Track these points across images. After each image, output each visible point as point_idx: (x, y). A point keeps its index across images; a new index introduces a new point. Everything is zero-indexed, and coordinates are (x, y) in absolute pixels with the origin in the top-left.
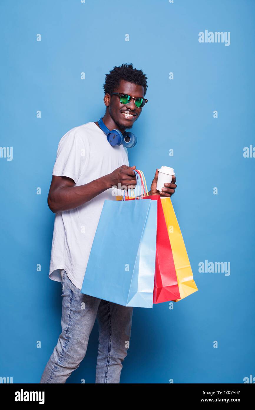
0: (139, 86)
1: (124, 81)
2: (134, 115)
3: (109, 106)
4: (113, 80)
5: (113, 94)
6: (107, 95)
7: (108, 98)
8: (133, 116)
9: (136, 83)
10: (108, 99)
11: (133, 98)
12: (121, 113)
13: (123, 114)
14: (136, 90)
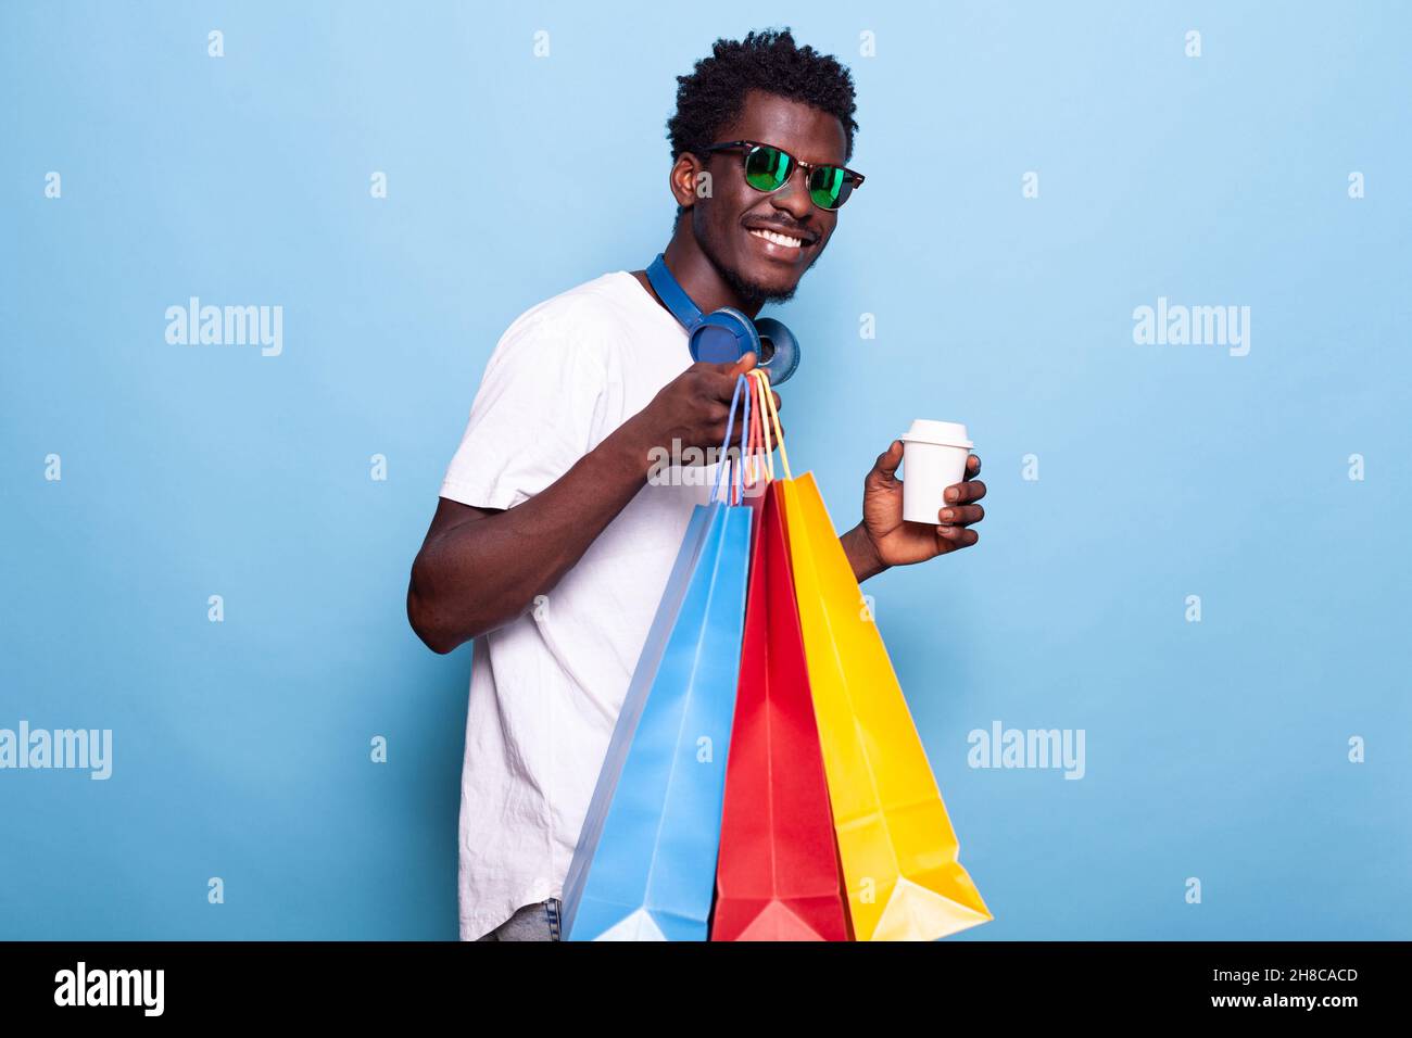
0: (827, 117)
1: (760, 93)
2: (805, 243)
3: (696, 209)
4: (714, 94)
5: (711, 151)
6: (687, 159)
7: (691, 171)
8: (798, 244)
9: (813, 102)
10: (688, 176)
11: (802, 164)
12: (750, 229)
13: (758, 234)
14: (814, 134)
